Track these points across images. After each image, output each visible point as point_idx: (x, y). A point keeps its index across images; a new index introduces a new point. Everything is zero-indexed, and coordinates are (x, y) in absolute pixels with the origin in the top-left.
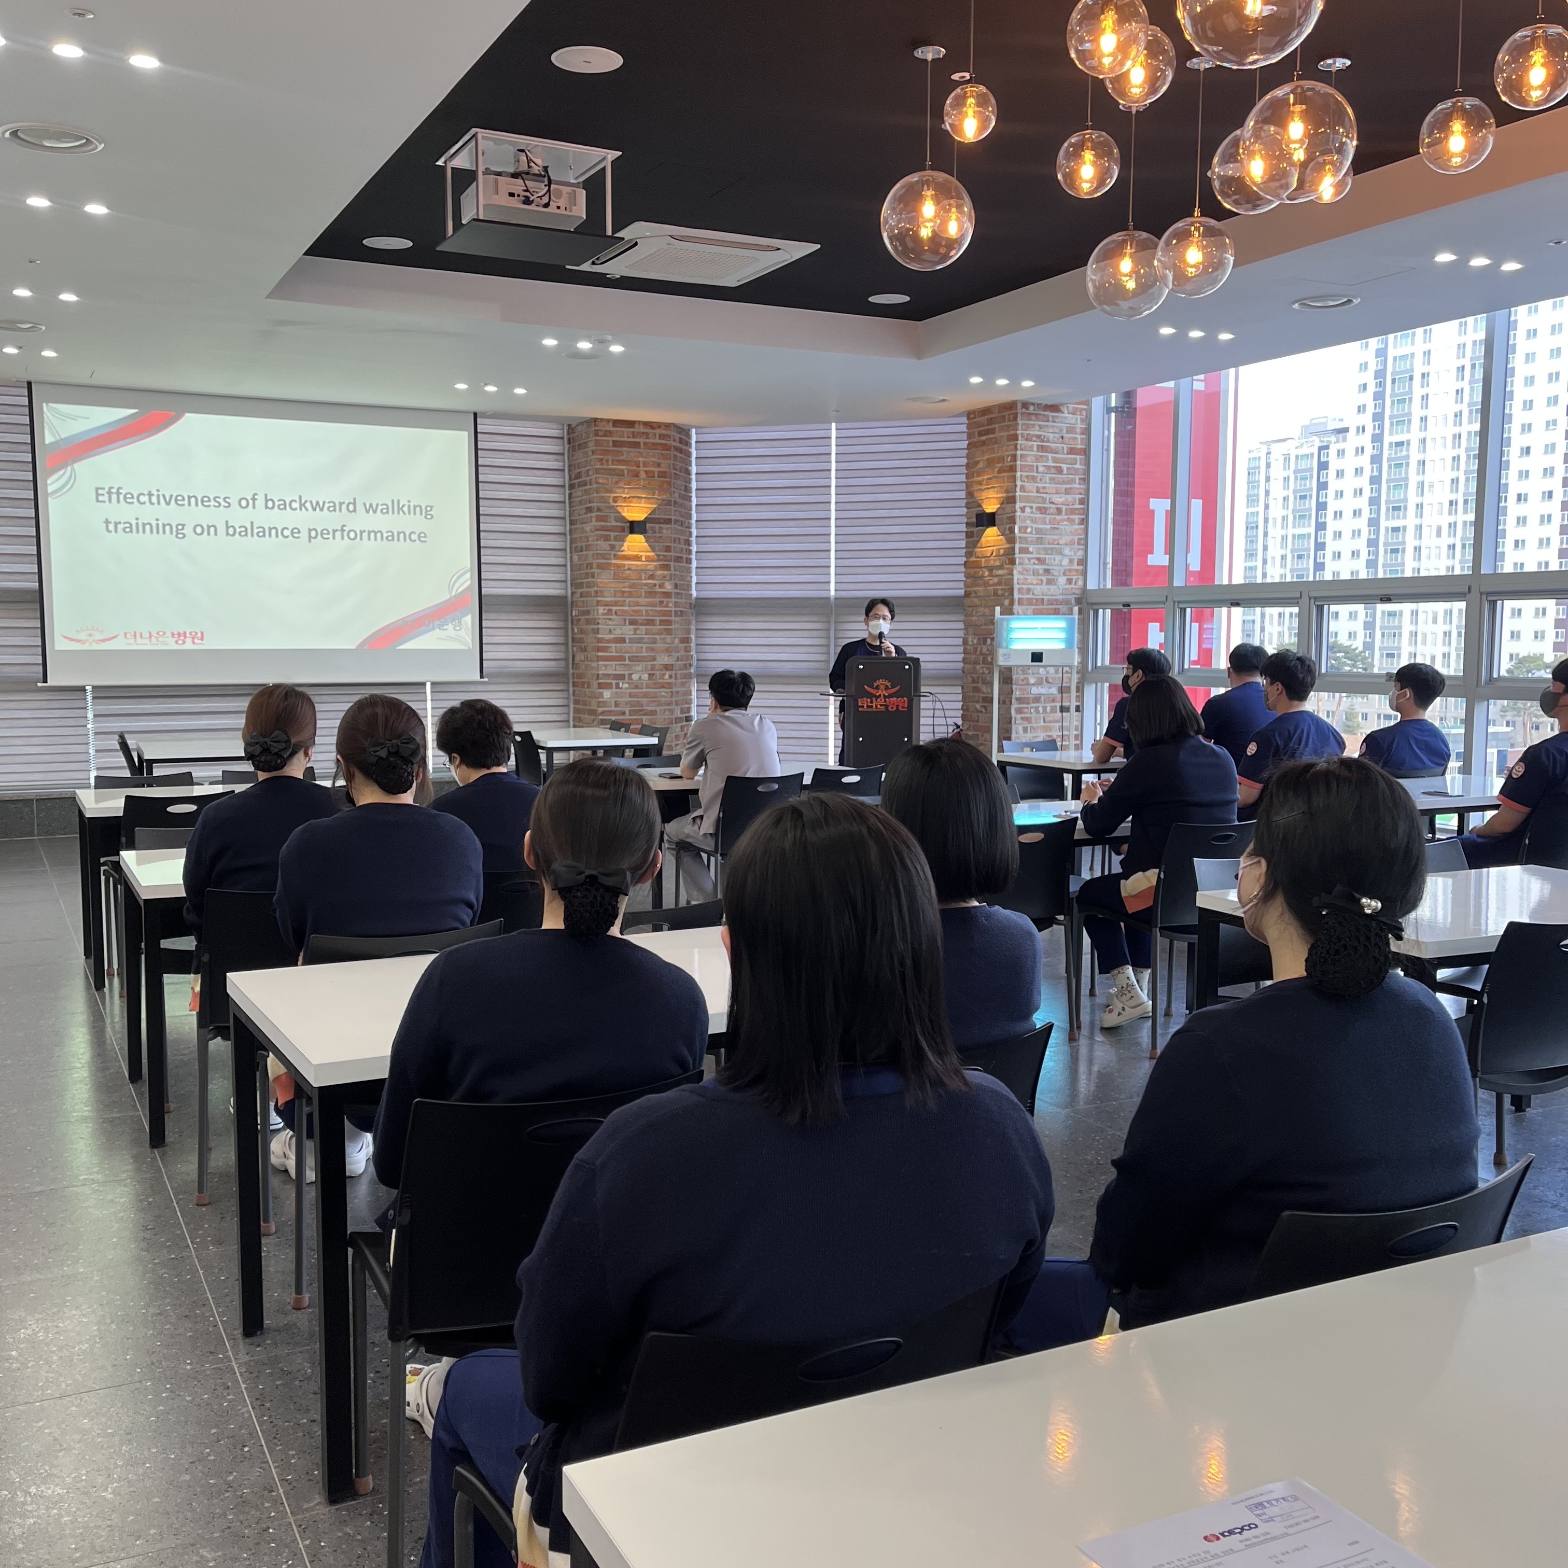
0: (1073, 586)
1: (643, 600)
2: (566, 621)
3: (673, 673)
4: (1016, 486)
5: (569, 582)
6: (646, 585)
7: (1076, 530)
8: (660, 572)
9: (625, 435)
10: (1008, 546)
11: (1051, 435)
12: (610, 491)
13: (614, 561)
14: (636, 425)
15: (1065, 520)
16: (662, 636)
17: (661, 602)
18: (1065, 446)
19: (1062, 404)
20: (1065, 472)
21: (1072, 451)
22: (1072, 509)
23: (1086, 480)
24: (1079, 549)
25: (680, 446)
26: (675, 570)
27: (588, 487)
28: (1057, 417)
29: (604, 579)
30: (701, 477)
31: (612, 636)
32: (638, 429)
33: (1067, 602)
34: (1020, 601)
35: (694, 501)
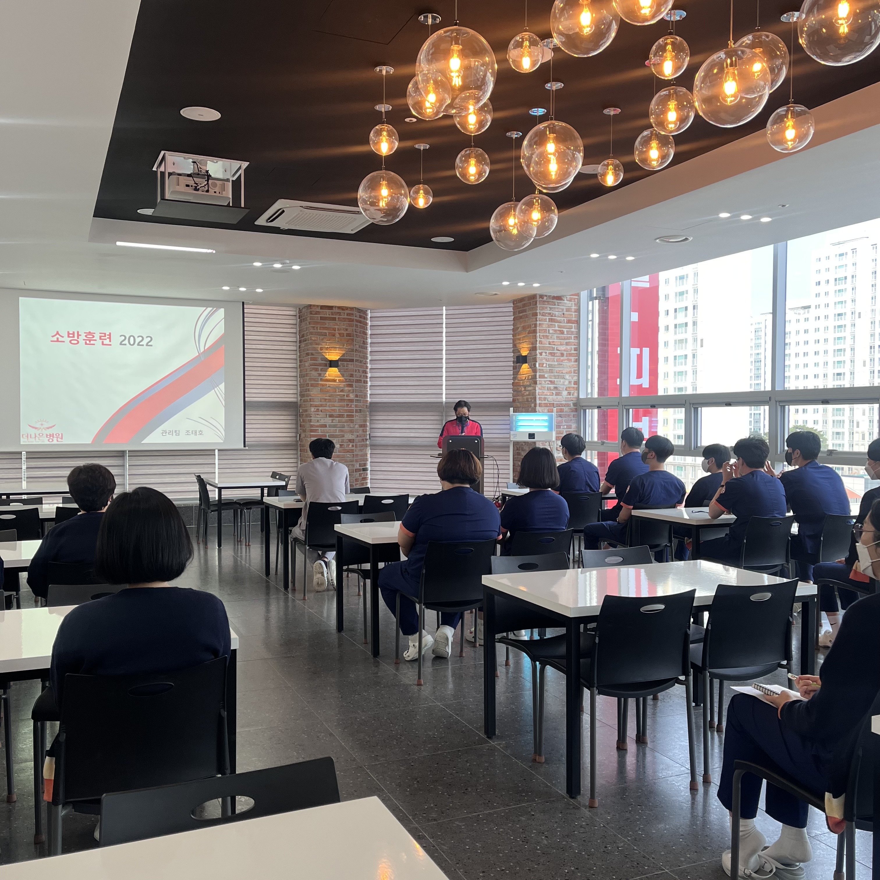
0: (571, 396)
1: (336, 404)
2: (296, 415)
3: (354, 444)
4: (537, 341)
5: (299, 394)
6: (339, 395)
7: (573, 365)
8: (346, 388)
9: (327, 313)
10: (533, 374)
11: (557, 313)
12: (319, 344)
13: (320, 382)
14: (334, 308)
15: (565, 360)
16: (348, 424)
17: (348, 405)
18: (565, 319)
19: (563, 296)
20: (565, 333)
21: (569, 322)
22: (570, 353)
23: (578, 337)
24: (574, 376)
25: (360, 319)
26: (356, 387)
27: (307, 342)
28: (560, 303)
29: (315, 392)
30: (373, 336)
31: (318, 424)
32: (335, 310)
33: (568, 405)
34: (540, 405)
35: (369, 349)
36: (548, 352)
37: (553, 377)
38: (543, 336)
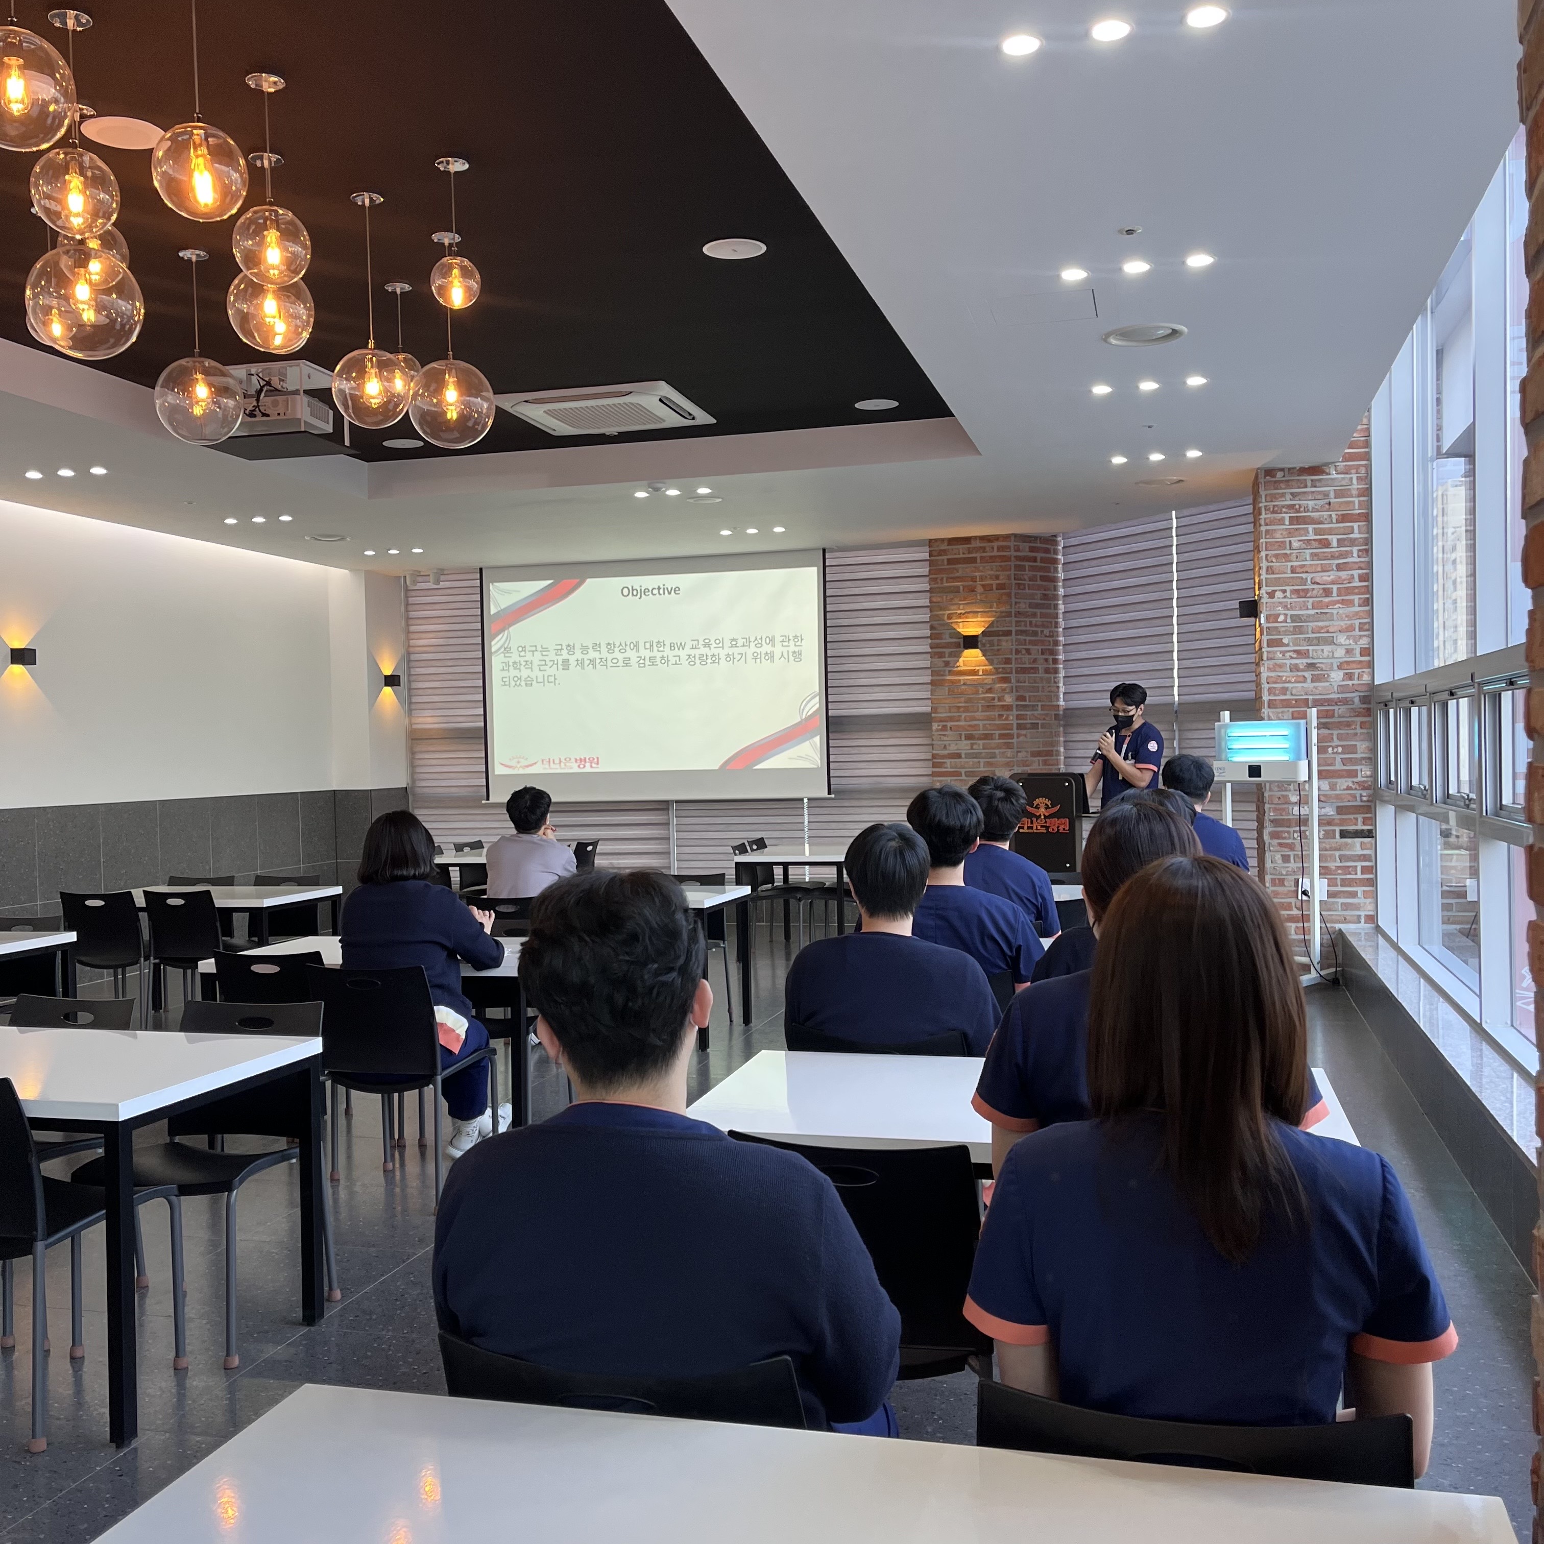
0: (1356, 682)
1: (979, 714)
4: (1261, 568)
6: (984, 699)
7: (1357, 613)
8: (998, 685)
9: (960, 551)
11: (1311, 504)
12: (947, 609)
13: (949, 678)
14: (972, 541)
15: (1338, 602)
16: (1002, 750)
17: (1000, 716)
18: (1333, 514)
19: (1327, 464)
20: (1335, 544)
21: (1343, 518)
22: (1346, 588)
23: (1368, 552)
24: (1361, 636)
25: (1032, 554)
26: (1018, 681)
28: (1320, 480)
29: (938, 696)
30: (1068, 583)
31: (945, 752)
32: (974, 544)
33: (1345, 701)
34: (1271, 704)
35: (1062, 608)
36: (1288, 589)
37: (1305, 643)
38: (1276, 556)
